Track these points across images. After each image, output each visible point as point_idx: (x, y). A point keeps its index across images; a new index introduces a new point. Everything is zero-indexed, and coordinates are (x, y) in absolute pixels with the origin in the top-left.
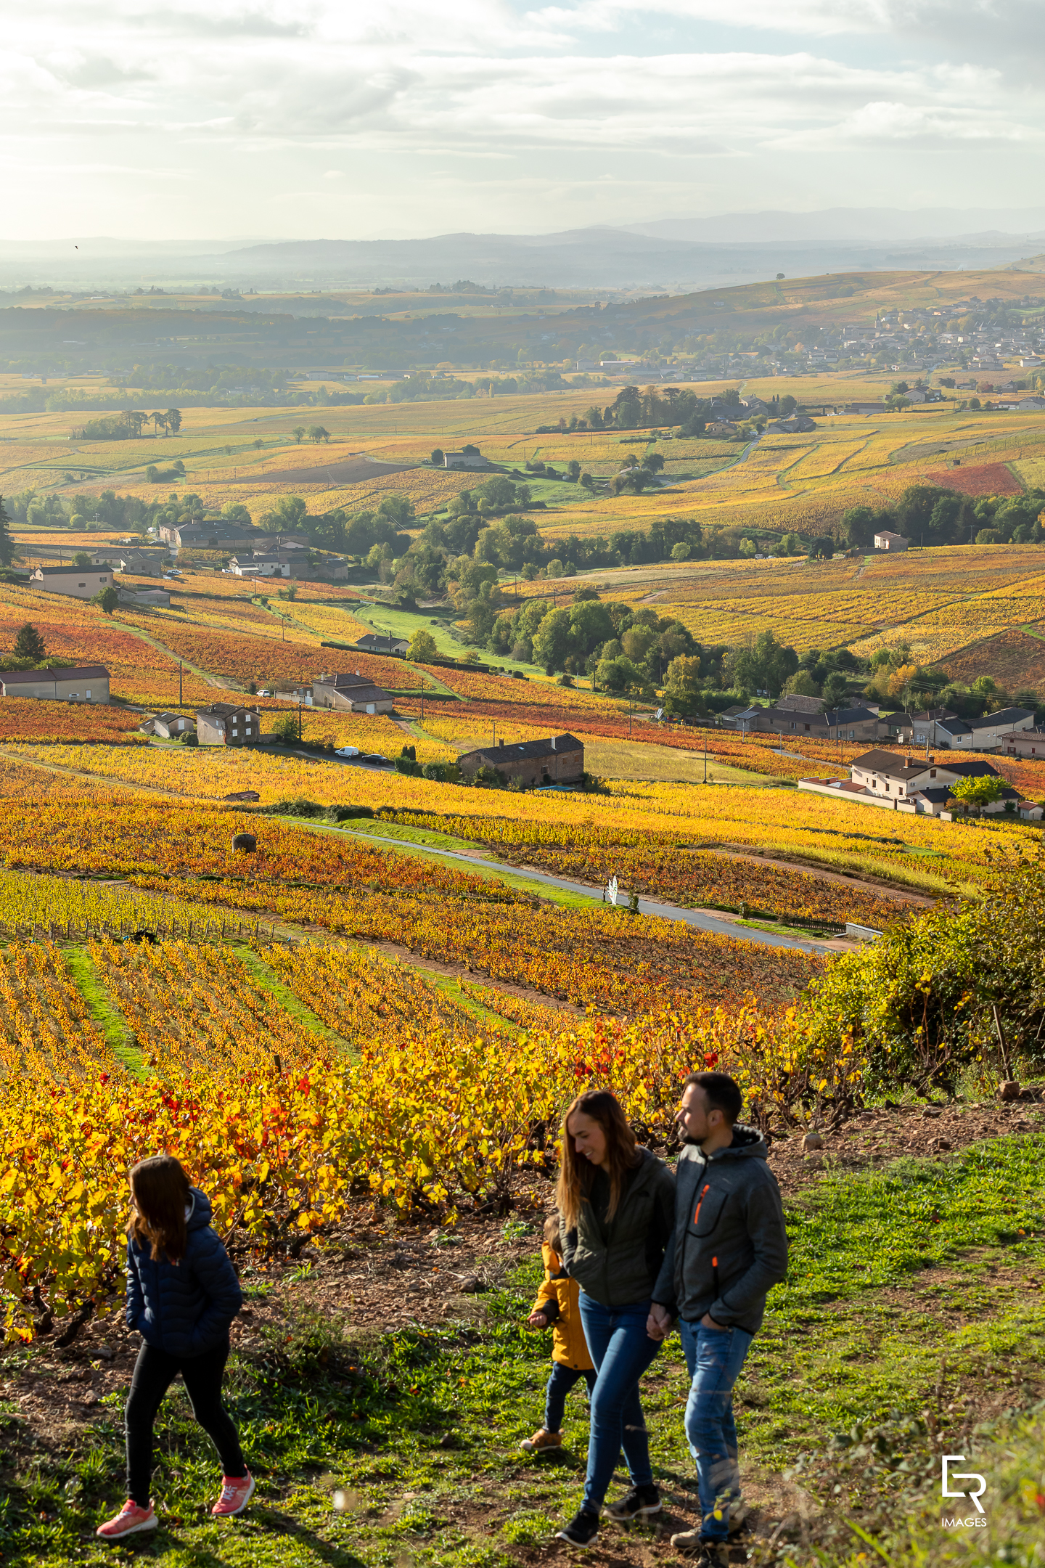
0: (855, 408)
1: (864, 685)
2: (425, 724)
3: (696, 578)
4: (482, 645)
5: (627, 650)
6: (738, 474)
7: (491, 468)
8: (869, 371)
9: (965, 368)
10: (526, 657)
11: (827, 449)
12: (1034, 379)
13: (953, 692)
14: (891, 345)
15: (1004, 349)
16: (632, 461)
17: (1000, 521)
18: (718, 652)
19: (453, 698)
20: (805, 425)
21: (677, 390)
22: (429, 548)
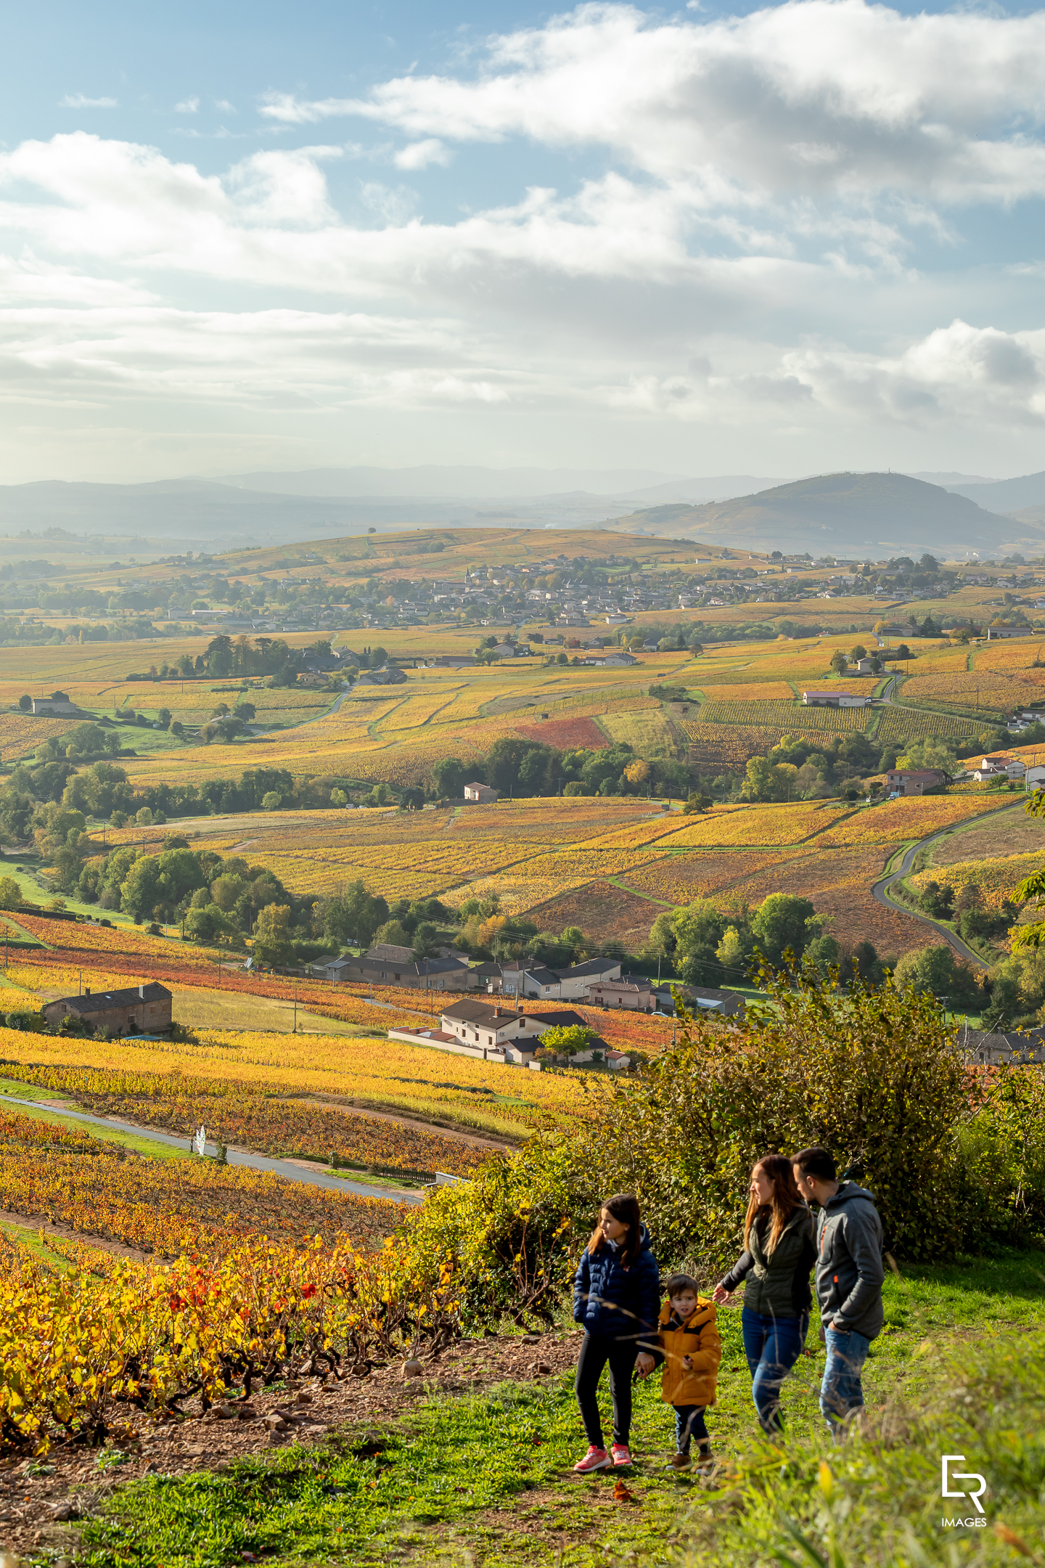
0: (445, 661)
1: (454, 935)
2: (9, 973)
3: (286, 828)
4: (68, 892)
5: (216, 898)
6: (330, 724)
7: (80, 714)
8: (459, 625)
9: (553, 624)
10: (114, 905)
11: (417, 701)
12: (620, 636)
13: (542, 942)
14: (480, 600)
15: (591, 606)
16: (224, 709)
17: (588, 774)
18: (308, 902)
19: (39, 946)
20: (396, 677)
21: (269, 640)
22: (15, 794)
